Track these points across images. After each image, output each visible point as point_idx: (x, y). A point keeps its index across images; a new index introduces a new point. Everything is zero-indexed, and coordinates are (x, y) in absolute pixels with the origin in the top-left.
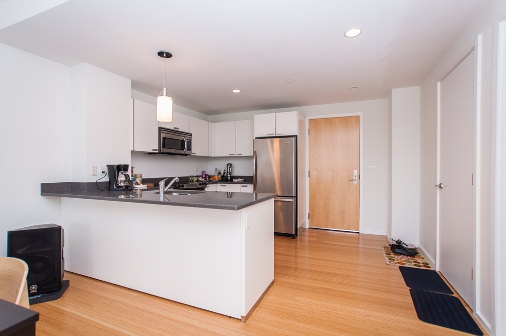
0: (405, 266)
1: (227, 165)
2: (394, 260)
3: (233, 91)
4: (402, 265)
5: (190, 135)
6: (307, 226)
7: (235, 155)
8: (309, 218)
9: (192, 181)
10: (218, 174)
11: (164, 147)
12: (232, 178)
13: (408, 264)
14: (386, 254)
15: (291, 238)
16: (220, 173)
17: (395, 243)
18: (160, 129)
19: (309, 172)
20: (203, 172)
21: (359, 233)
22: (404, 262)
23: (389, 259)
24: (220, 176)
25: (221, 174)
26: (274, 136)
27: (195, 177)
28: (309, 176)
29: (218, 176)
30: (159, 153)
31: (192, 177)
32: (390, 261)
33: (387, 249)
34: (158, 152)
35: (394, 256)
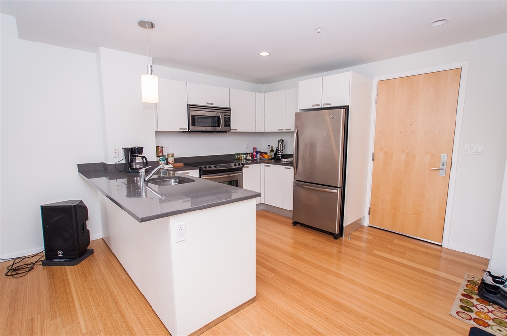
0: (488, 330)
1: (278, 142)
2: (471, 311)
3: (261, 54)
4: (482, 328)
5: (229, 109)
6: (366, 223)
7: (284, 131)
8: (369, 214)
9: (240, 159)
10: (271, 151)
11: (193, 125)
12: (285, 156)
13: (495, 327)
14: (463, 295)
15: (331, 238)
16: (272, 150)
17: (489, 280)
18: (190, 106)
19: (374, 154)
20: (254, 148)
21: (441, 246)
22: (491, 322)
23: (462, 307)
24: (272, 154)
25: (274, 151)
26: (320, 107)
27: (244, 154)
28: (373, 160)
29: (270, 153)
30: (189, 132)
31: (239, 154)
32: (461, 310)
33: (472, 286)
34: (187, 131)
35: (476, 303)
